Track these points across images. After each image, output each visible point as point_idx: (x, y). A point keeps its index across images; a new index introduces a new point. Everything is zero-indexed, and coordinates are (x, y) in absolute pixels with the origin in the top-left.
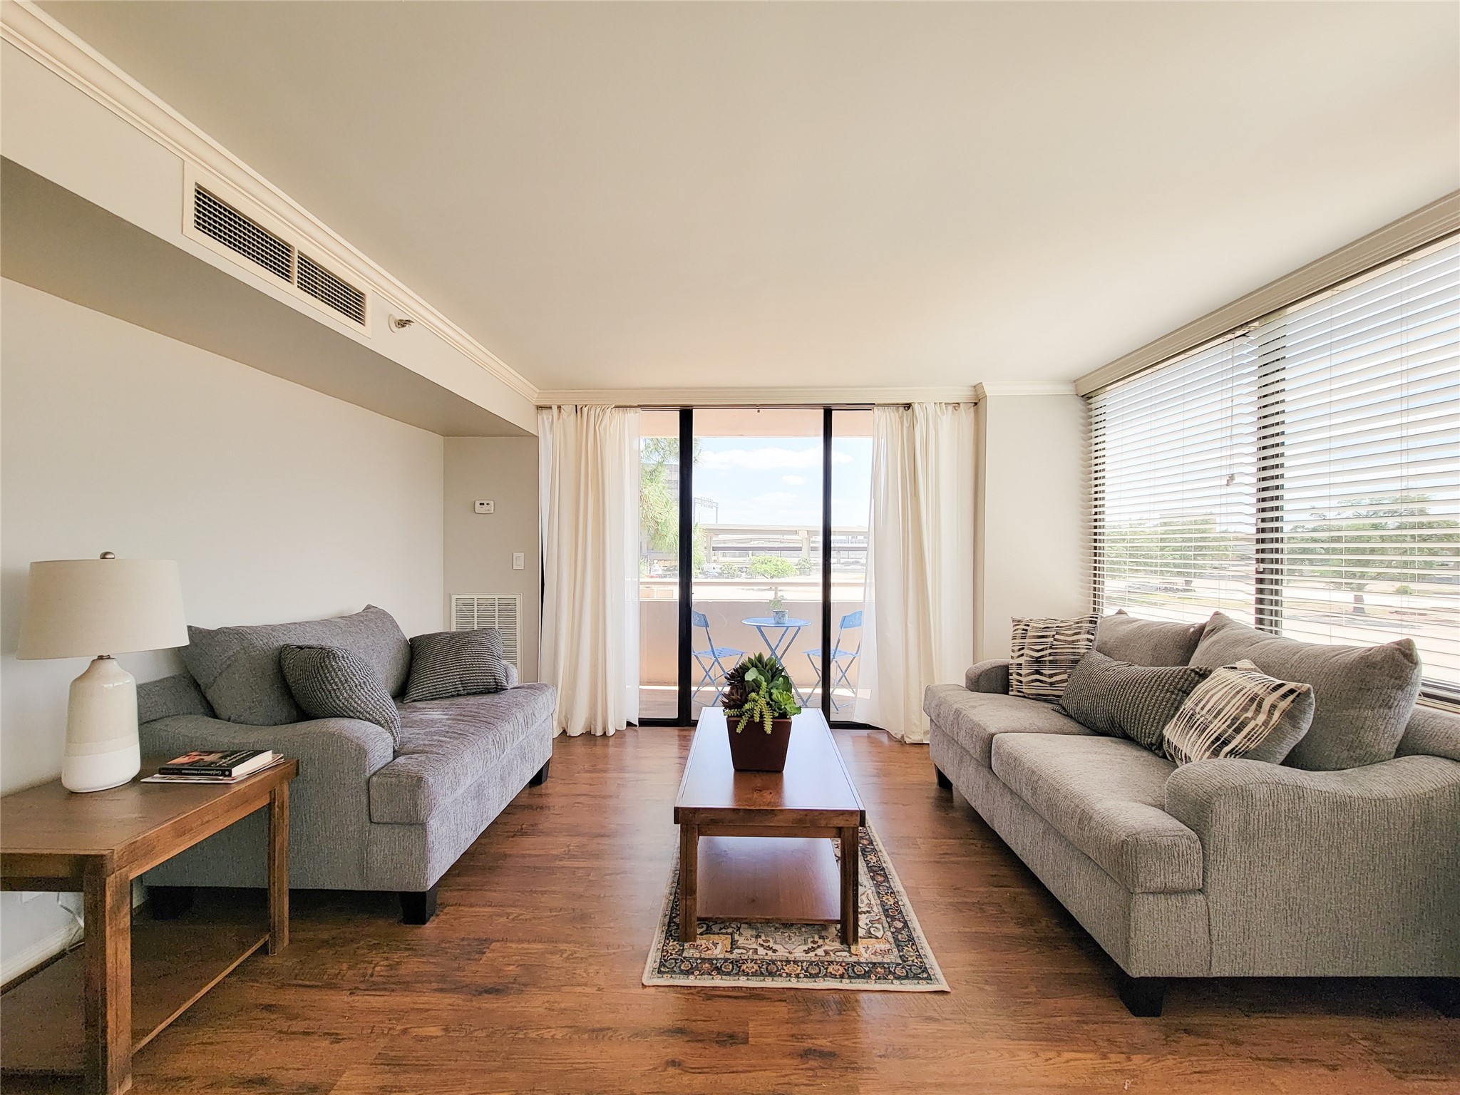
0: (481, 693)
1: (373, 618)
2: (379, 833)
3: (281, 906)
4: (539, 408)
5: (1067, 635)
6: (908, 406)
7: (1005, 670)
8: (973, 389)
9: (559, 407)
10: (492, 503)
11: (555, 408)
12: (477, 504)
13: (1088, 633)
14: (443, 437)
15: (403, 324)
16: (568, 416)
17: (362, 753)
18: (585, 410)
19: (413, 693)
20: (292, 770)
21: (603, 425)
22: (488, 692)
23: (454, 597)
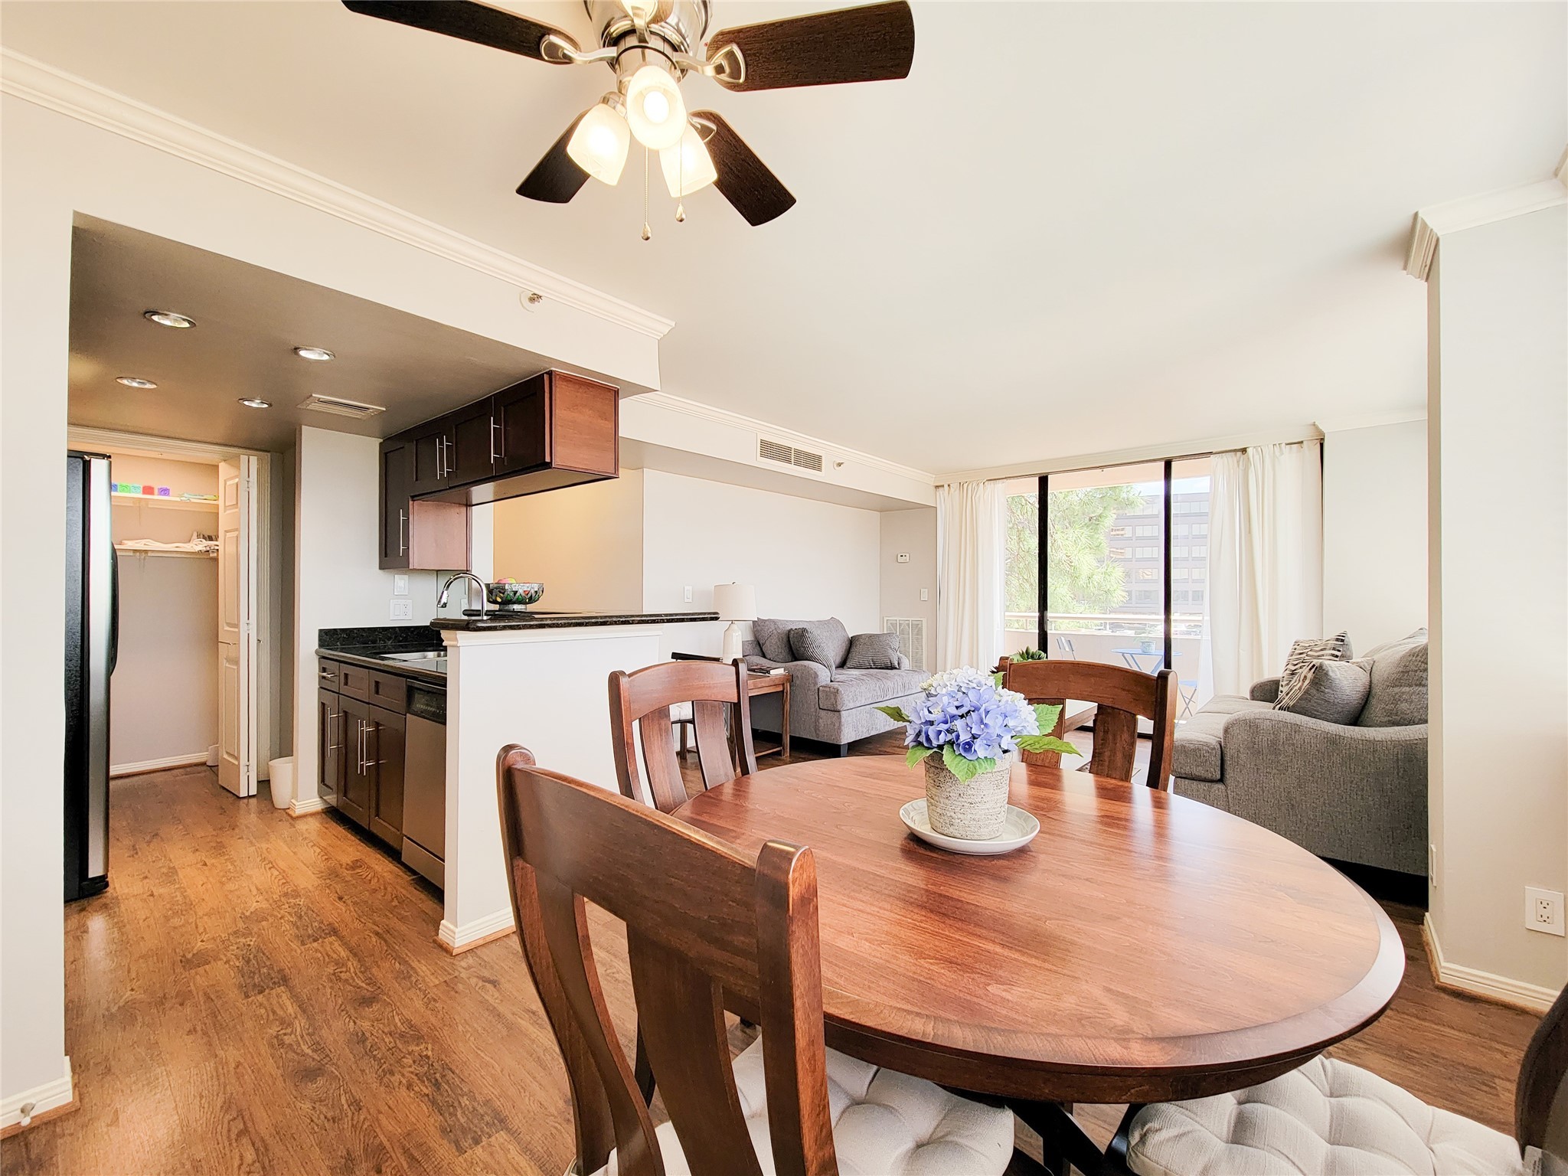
0: (883, 668)
1: (834, 624)
2: (823, 713)
3: (787, 741)
4: (937, 487)
5: (1316, 651)
6: (1244, 450)
7: (1276, 684)
8: (1313, 427)
9: (949, 485)
10: (908, 555)
11: (946, 486)
12: (899, 556)
13: (1334, 649)
14: (879, 513)
15: (840, 465)
16: (955, 490)
17: (816, 675)
18: (965, 485)
19: (848, 664)
20: (790, 679)
21: (977, 496)
22: (887, 668)
23: (885, 619)
